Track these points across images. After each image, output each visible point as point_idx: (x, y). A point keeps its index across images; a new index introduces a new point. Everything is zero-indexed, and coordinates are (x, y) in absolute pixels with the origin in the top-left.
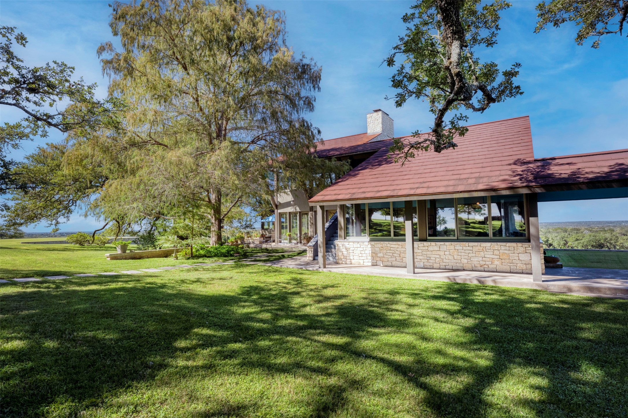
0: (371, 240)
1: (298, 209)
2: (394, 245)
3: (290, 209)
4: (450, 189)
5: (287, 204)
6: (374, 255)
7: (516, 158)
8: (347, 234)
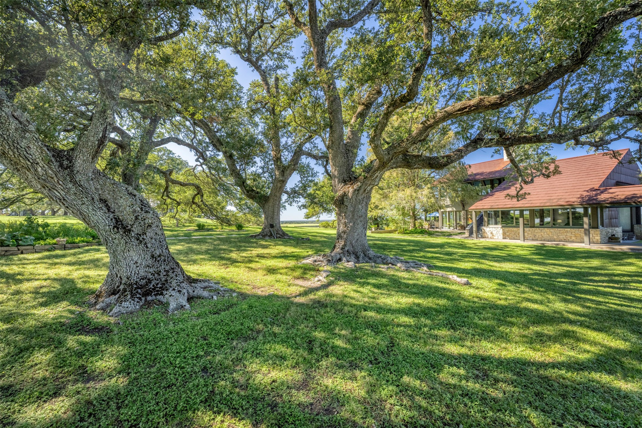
0: (503, 227)
1: (454, 209)
2: (515, 229)
3: (449, 209)
4: (542, 205)
5: (447, 206)
6: (504, 234)
7: (592, 186)
8: (488, 224)
